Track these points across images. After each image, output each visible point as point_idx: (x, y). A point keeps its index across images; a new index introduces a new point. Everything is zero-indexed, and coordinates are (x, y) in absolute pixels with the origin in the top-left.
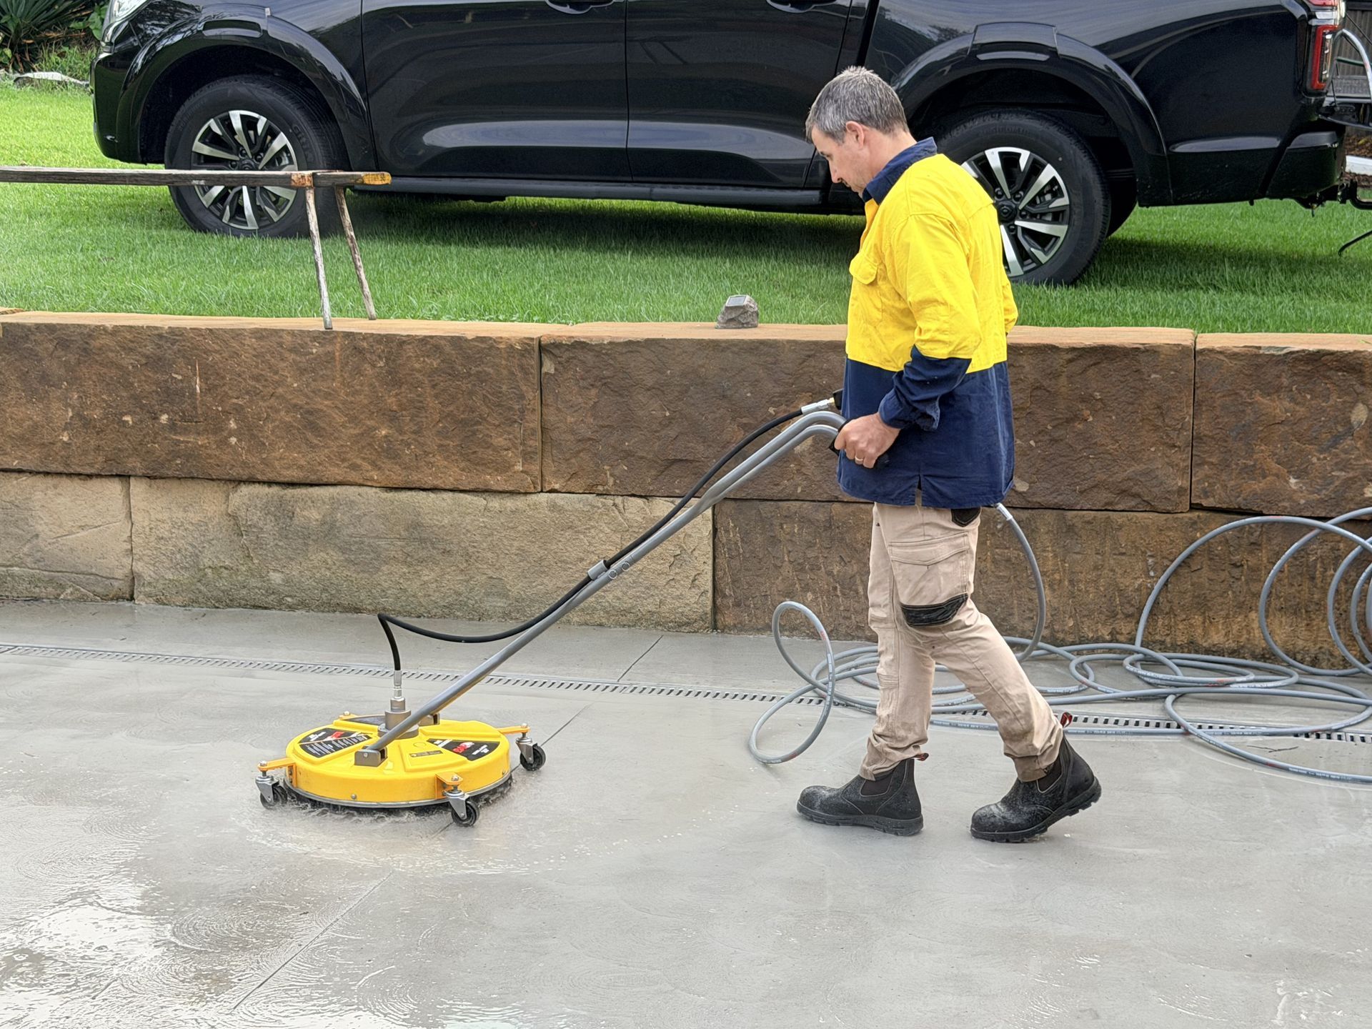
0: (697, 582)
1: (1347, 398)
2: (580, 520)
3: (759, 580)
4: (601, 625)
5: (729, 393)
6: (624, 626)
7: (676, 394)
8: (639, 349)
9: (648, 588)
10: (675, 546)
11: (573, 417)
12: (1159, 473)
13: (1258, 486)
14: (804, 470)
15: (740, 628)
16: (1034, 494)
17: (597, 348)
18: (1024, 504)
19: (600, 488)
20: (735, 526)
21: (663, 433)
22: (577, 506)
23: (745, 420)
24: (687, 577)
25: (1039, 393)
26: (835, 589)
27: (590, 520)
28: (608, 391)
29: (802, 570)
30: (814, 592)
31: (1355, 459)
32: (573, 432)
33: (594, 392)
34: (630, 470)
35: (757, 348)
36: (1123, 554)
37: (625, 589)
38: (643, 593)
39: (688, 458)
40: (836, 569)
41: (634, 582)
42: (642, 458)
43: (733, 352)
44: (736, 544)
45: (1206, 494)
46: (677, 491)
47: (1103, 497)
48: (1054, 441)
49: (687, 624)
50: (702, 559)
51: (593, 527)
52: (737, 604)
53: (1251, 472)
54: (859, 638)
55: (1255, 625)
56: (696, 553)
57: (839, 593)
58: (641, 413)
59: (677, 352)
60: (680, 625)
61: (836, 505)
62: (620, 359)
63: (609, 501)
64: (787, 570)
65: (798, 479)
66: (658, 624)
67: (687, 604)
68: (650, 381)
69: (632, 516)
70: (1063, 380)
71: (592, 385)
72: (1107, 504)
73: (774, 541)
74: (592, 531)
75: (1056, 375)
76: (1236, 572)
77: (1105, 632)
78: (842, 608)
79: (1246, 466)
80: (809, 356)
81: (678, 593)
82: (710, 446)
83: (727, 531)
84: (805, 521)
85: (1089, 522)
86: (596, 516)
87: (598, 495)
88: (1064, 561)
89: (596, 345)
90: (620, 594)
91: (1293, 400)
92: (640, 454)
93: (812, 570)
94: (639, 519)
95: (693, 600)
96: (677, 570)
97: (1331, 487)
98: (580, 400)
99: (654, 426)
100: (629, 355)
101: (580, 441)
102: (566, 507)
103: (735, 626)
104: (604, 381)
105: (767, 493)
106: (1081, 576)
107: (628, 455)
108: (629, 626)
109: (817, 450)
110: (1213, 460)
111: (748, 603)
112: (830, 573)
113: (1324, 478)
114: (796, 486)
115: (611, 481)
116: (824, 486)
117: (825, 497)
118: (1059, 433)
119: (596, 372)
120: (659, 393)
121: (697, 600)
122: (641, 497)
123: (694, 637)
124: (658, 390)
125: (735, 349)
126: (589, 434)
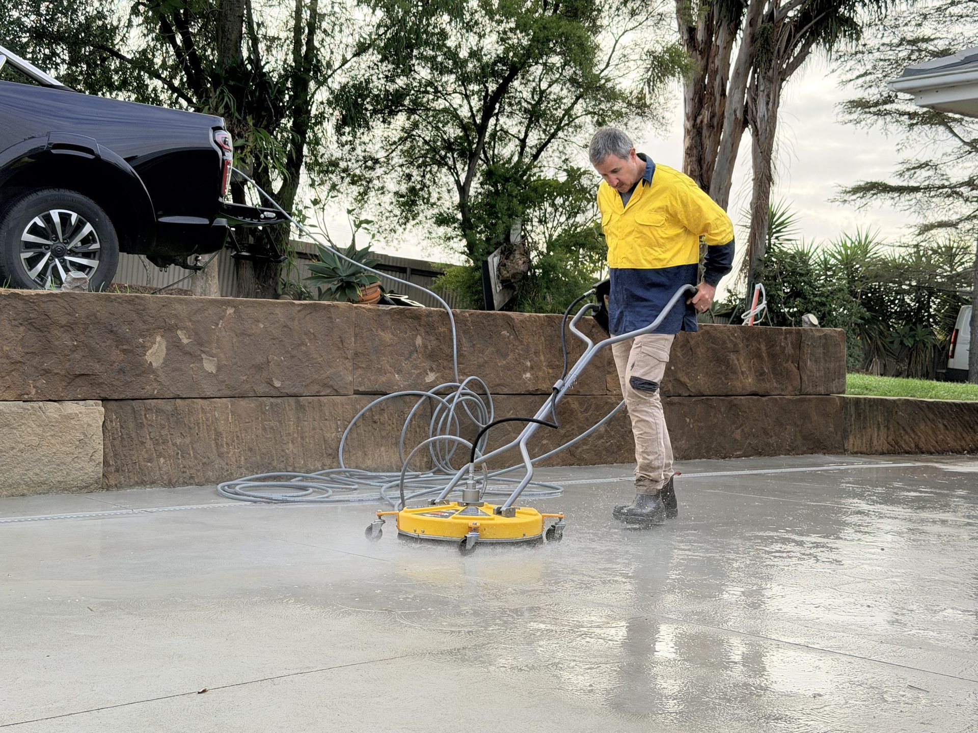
0: (93, 457)
1: (413, 333)
2: (15, 420)
3: (131, 452)
4: (23, 495)
5: (115, 329)
6: (40, 494)
7: (82, 330)
8: (57, 299)
9: (58, 465)
10: (80, 434)
11: (8, 346)
12: (342, 373)
13: (383, 379)
14: (158, 379)
15: (118, 486)
16: (284, 388)
17: (26, 298)
18: (278, 394)
19: (26, 397)
20: (117, 418)
21: (72, 356)
22: (13, 409)
23: (125, 347)
24: (87, 454)
25: (285, 329)
26: (178, 454)
27: (22, 419)
28: (32, 328)
29: (158, 444)
30: (165, 458)
31: (420, 363)
32: (8, 357)
33: (22, 329)
34: (48, 383)
35: (133, 300)
36: (326, 420)
37: (42, 468)
38: (55, 469)
39: (89, 373)
40: (178, 441)
41: (49, 461)
42: (56, 374)
43: (119, 303)
44: (117, 429)
45: (360, 384)
46: (79, 396)
47: (315, 388)
48: (293, 357)
49: (86, 487)
50: (98, 441)
51: (23, 424)
52: (117, 471)
53: (381, 371)
54: (191, 484)
55: (384, 454)
56: (94, 437)
57: (180, 457)
58: (57, 343)
59: (83, 301)
60: (81, 488)
61: (178, 400)
62: (43, 305)
63: (35, 405)
64: (149, 444)
65: (155, 385)
66: (65, 489)
67: (86, 473)
68: (64, 320)
69: (51, 414)
70: (296, 322)
71: (21, 324)
72: (317, 392)
73: (140, 426)
74: (23, 427)
75: (293, 319)
76: (375, 426)
77: (319, 465)
78: (181, 466)
79: (378, 368)
80: (163, 306)
81: (80, 466)
82: (102, 364)
83: (111, 421)
84: (159, 411)
85: (310, 403)
86: (26, 416)
87: (24, 401)
88: (297, 426)
89: (26, 296)
90: (38, 471)
91: (392, 334)
92: (55, 371)
93: (163, 443)
94: (56, 416)
95: (90, 470)
96: (80, 450)
97: (412, 378)
98: (13, 335)
99: (66, 352)
100: (49, 303)
101: (13, 363)
102: (5, 410)
103: (116, 485)
104: (30, 321)
105: (137, 395)
106: (307, 434)
107: (47, 372)
108: (44, 493)
109: (167, 366)
110: (364, 366)
111: (124, 468)
112: (174, 444)
113: (409, 373)
114: (154, 389)
115: (33, 392)
116: (171, 389)
117: (172, 395)
118: (294, 353)
119: (24, 315)
120: (69, 329)
121: (93, 469)
122: (55, 401)
123: (89, 496)
124: (69, 327)
125: (120, 300)
126: (19, 359)
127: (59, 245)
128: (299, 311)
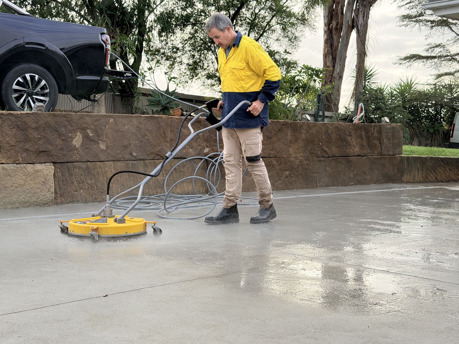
0: (50, 190)
1: (198, 129)
2: (13, 173)
3: (67, 187)
4: (18, 208)
5: (58, 129)
6: (26, 207)
7: (42, 130)
8: (30, 116)
9: (34, 194)
10: (43, 179)
11: (8, 138)
12: (165, 149)
13: (184, 151)
14: (79, 153)
15: (62, 203)
16: (138, 156)
17: (16, 115)
18: (135, 159)
19: (17, 162)
20: (60, 171)
21: (38, 142)
22: (12, 168)
23: (63, 138)
24: (47, 188)
25: (138, 128)
26: (89, 188)
27: (16, 172)
28: (19, 129)
29: (80, 183)
30: (83, 190)
31: (201, 144)
32: (8, 143)
33: (14, 130)
34: (27, 155)
35: (66, 116)
37: (26, 195)
38: (32, 195)
39: (46, 150)
40: (89, 182)
41: (29, 192)
42: (31, 151)
43: (59, 117)
44: (60, 176)
46: (42, 161)
47: (153, 156)
48: (142, 141)
49: (47, 204)
50: (52, 182)
51: (17, 174)
52: (61, 196)
54: (96, 202)
55: (185, 186)
56: (50, 180)
57: (90, 189)
58: (31, 136)
59: (43, 116)
60: (44, 204)
61: (88, 163)
62: (24, 119)
63: (22, 165)
64: (76, 184)
65: (77, 155)
66: (37, 205)
67: (47, 197)
68: (34, 126)
69: (29, 170)
70: (143, 125)
71: (14, 128)
72: (153, 158)
73: (71, 175)
74: (16, 176)
75: (141, 124)
76: (181, 173)
77: (155, 192)
78: (91, 193)
80: (80, 118)
81: (44, 194)
82: (53, 146)
83: (58, 173)
84: (80, 168)
85: (150, 163)
86: (18, 171)
87: (17, 164)
89: (16, 114)
90: (24, 197)
91: (188, 130)
92: (31, 150)
93: (82, 183)
94: (32, 171)
95: (49, 196)
96: (43, 187)
97: (198, 151)
98: (10, 133)
99: (35, 141)
100: (27, 117)
101: (11, 146)
102: (8, 168)
103: (61, 203)
104: (18, 126)
105: (69, 160)
107: (27, 150)
108: (27, 207)
109: (83, 146)
111: (64, 195)
112: (87, 183)
113: (196, 148)
114: (77, 158)
115: (21, 159)
116: (85, 157)
117: (85, 160)
118: (142, 139)
119: (15, 123)
120: (36, 129)
121: (50, 195)
122: (31, 164)
123: (48, 208)
124: (37, 129)
125: (59, 116)
126: (14, 144)
127: (30, 90)
128: (144, 120)
